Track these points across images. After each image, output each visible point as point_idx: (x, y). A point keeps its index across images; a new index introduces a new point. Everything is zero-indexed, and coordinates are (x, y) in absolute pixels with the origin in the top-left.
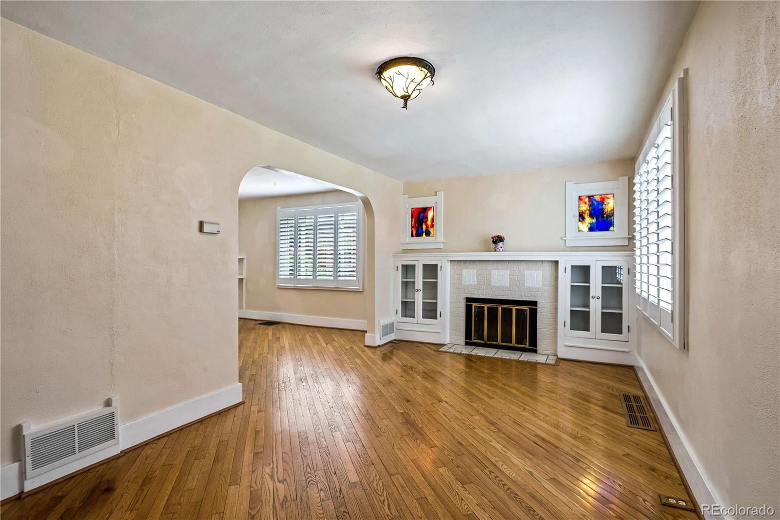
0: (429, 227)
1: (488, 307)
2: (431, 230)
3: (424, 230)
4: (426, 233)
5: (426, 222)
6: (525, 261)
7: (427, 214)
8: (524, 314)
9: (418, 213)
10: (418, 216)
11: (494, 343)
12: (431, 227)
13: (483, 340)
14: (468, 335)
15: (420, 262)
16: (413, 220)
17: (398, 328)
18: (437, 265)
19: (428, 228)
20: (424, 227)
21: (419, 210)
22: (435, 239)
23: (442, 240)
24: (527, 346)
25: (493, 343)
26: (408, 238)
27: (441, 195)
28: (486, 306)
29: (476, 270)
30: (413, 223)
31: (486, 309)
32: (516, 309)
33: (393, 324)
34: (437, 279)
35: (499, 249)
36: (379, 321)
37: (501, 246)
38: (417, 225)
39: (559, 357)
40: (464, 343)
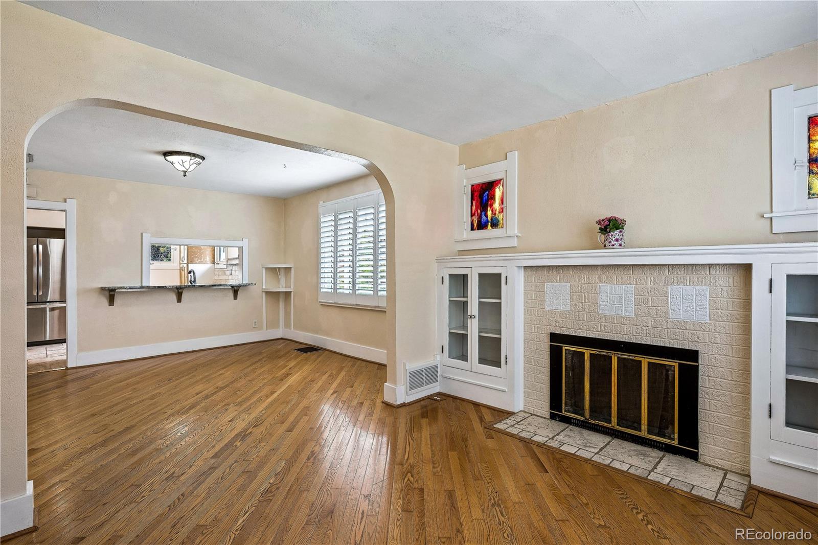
0: (497, 212)
1: (591, 354)
2: (500, 217)
3: (489, 218)
4: (491, 223)
5: (491, 206)
6: (669, 265)
7: (494, 192)
8: (667, 375)
9: (481, 191)
10: (481, 197)
11: (604, 423)
12: (499, 212)
13: (583, 415)
14: (555, 402)
15: (475, 269)
16: (474, 204)
17: (444, 375)
18: (500, 275)
19: (495, 214)
20: (489, 213)
21: (482, 188)
22: (505, 232)
23: (516, 232)
24: (675, 443)
25: (601, 423)
26: (467, 234)
27: (515, 156)
28: (587, 352)
29: (568, 284)
30: (474, 208)
31: (587, 357)
32: (649, 363)
33: (436, 367)
34: (500, 299)
35: (613, 242)
36: (405, 365)
37: (617, 237)
38: (479, 211)
39: (754, 482)
40: (548, 416)
